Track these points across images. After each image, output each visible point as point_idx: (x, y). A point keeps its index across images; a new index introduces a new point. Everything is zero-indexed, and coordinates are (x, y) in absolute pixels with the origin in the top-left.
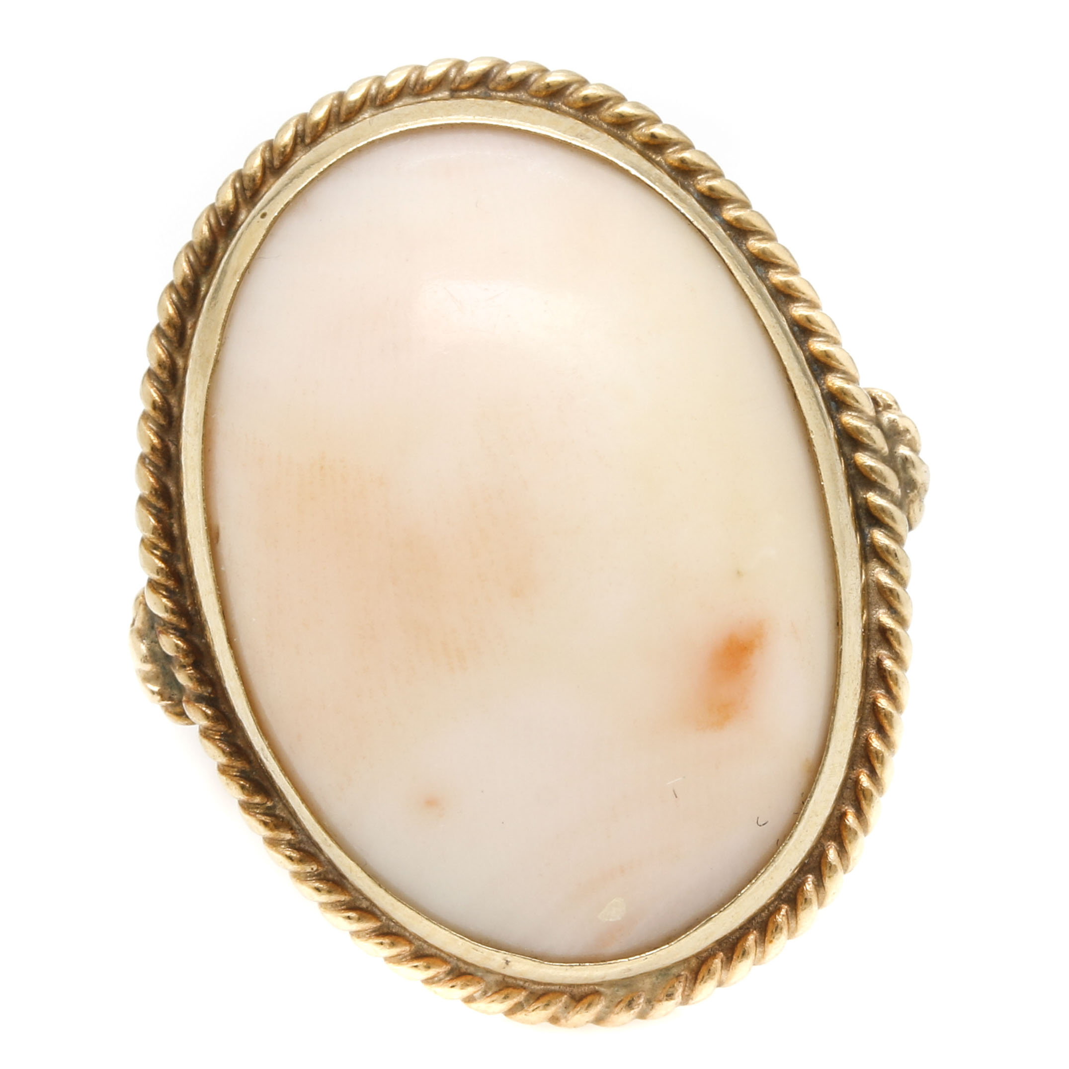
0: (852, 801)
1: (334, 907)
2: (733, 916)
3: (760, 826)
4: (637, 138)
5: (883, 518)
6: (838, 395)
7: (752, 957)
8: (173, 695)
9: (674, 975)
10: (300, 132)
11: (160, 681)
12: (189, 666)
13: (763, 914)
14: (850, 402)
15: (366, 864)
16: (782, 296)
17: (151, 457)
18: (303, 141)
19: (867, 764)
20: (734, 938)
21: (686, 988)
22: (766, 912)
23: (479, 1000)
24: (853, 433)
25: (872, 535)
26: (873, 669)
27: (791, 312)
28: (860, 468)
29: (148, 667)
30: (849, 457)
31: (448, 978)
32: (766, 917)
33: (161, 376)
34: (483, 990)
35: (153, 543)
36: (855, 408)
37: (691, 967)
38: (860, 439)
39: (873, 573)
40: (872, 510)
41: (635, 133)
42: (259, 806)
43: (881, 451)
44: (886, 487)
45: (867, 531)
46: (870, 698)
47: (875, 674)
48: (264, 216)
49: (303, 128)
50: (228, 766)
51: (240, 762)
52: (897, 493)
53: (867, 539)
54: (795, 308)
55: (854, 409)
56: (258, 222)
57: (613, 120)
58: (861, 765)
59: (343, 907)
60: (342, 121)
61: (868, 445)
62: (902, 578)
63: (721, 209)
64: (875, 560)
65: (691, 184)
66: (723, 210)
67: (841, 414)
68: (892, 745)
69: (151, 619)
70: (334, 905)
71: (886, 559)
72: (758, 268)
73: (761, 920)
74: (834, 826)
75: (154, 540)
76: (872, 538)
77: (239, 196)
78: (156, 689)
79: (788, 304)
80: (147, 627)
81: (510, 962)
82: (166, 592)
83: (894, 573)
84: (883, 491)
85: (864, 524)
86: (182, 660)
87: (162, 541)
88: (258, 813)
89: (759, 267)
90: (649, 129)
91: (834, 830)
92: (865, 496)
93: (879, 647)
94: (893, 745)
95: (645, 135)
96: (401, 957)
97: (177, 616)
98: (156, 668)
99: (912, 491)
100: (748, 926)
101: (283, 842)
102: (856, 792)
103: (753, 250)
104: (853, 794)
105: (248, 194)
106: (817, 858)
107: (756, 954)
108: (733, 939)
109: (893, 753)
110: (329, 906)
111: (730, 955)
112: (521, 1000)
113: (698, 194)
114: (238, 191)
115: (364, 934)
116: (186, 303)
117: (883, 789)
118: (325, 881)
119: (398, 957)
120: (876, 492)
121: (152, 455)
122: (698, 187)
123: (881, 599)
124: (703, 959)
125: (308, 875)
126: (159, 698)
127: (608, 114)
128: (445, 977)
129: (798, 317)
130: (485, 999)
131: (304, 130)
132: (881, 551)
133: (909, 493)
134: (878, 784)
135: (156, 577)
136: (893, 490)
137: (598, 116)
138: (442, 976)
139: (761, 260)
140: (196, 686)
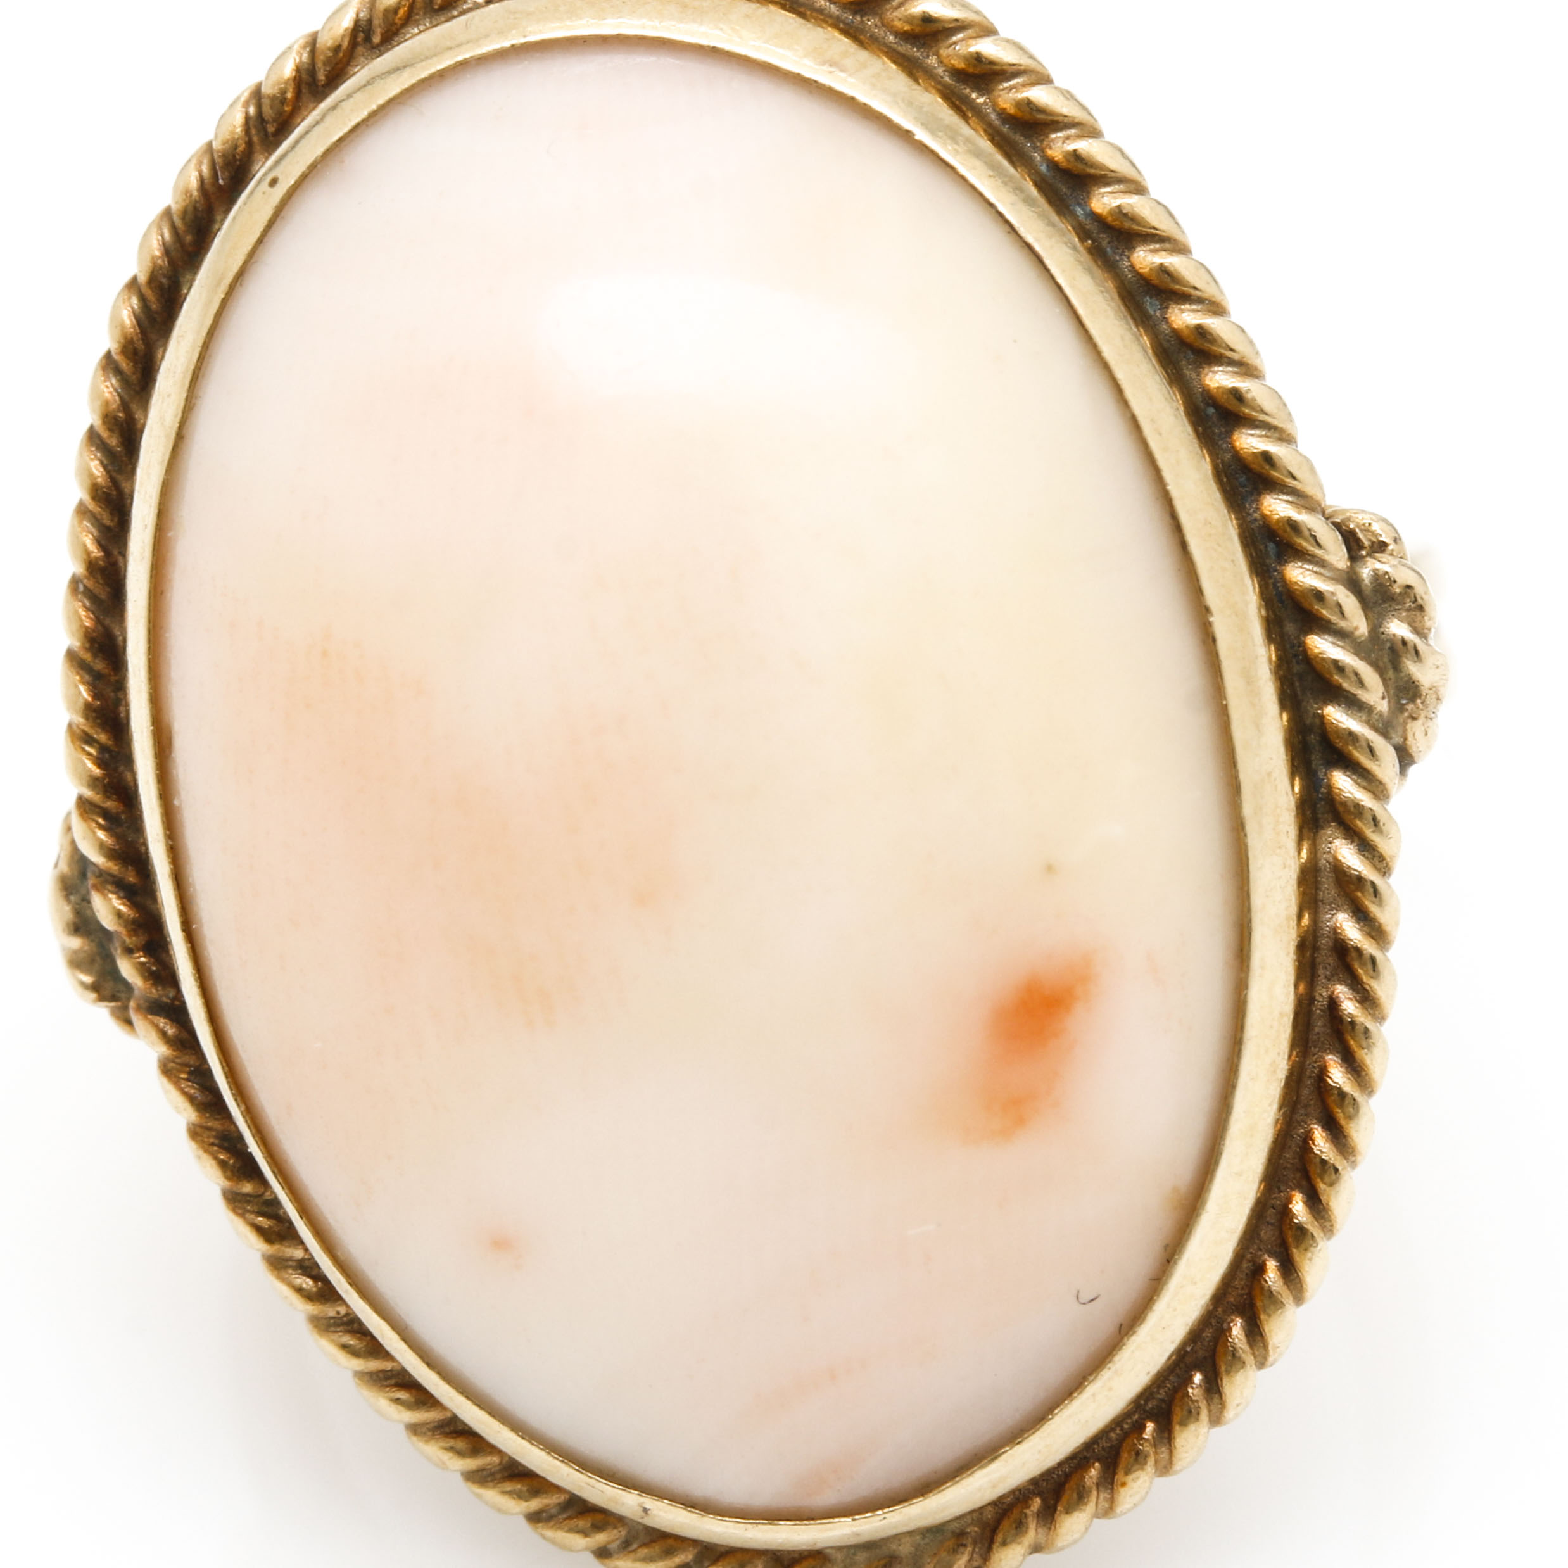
0: (1276, 1246)
1: (375, 1381)
2: (1040, 1452)
3: (1084, 1304)
4: (945, 61)
5: (1350, 751)
6: (1280, 532)
7: (1091, 1507)
8: (118, 992)
9: (953, 1532)
10: (363, 23)
11: (97, 967)
12: (139, 950)
13: (1112, 1435)
14: (1300, 544)
15: (406, 1328)
16: (1189, 352)
17: (85, 581)
18: (368, 39)
19: (1304, 1183)
20: (1060, 1473)
21: (975, 1555)
22: (1118, 1431)
23: (616, 1556)
24: (1303, 600)
25: (1329, 779)
26: (1322, 1016)
27: (1205, 381)
28: (1314, 662)
29: (76, 943)
30: (1295, 642)
31: (565, 1516)
32: (1117, 1440)
33: (108, 441)
34: (623, 1539)
35: (84, 731)
36: (1309, 555)
37: (984, 1519)
38: (1315, 612)
39: (1329, 848)
40: (1332, 737)
41: (944, 52)
42: (252, 1199)
43: (1352, 633)
44: (1359, 696)
45: (1321, 775)
46: (1314, 1067)
47: (1324, 1026)
48: (274, 182)
49: (368, 16)
50: (201, 1127)
51: (220, 1122)
52: (1379, 708)
53: (1321, 786)
54: (1211, 374)
55: (1309, 557)
56: (264, 193)
57: (906, 28)
58: (1294, 1184)
59: (389, 1382)
60: (436, 7)
61: (1329, 622)
62: (1382, 858)
63: (1088, 193)
64: (1333, 824)
65: (1037, 147)
66: (1092, 196)
67: (1284, 565)
68: (1350, 1151)
69: (80, 863)
70: (375, 1377)
71: (1352, 826)
72: (1149, 300)
73: (1108, 1445)
74: (1243, 1289)
75: (86, 729)
76: (1330, 787)
77: (253, 131)
78: (88, 979)
79: (1200, 366)
80: (76, 873)
81: (649, 1510)
82: (104, 819)
83: (1366, 848)
84: (1353, 704)
85: (1316, 759)
86: (128, 940)
87: (100, 730)
88: (248, 1211)
89: (1151, 298)
90: (969, 46)
91: (1242, 1295)
92: (1319, 711)
93: (1335, 978)
94: (1353, 1151)
95: (958, 56)
96: (485, 1473)
97: (120, 864)
98: (89, 945)
99: (1412, 700)
100: (1085, 1453)
101: (290, 1263)
102: (1281, 1232)
103: (1141, 268)
104: (1277, 1233)
105: (271, 129)
106: (1209, 1341)
107: (1097, 1503)
108: (1058, 1475)
109: (1354, 1165)
110: (366, 1378)
111: (1052, 1502)
112: (688, 1560)
113: (1048, 166)
114: (251, 123)
115: (424, 1430)
116: (156, 316)
117: (1332, 1226)
118: (359, 1335)
119: (480, 1473)
120: (1339, 705)
121: (89, 579)
122: (1049, 152)
123: (1342, 893)
124: (1005, 1506)
125: (332, 1321)
126: (94, 996)
127: (896, 17)
128: (559, 1513)
129: (1215, 391)
130: (626, 1555)
131: (370, 21)
132: (1344, 812)
133: (1404, 704)
134: (1323, 1218)
135: (88, 793)
136: (1372, 703)
137: (881, 19)
138: (554, 1511)
139: (1154, 287)
140: (148, 986)
